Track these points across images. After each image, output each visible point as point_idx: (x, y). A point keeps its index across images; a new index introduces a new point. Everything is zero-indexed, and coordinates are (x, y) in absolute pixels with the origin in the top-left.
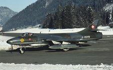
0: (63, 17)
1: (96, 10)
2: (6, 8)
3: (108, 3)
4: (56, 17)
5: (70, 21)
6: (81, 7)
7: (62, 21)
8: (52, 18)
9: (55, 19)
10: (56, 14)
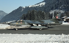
0: (30, 16)
1: (46, 13)
2: (2, 11)
3: (52, 10)
4: (27, 16)
5: (34, 18)
6: (39, 11)
7: (30, 18)
8: (25, 16)
9: (27, 17)
10: (27, 14)
